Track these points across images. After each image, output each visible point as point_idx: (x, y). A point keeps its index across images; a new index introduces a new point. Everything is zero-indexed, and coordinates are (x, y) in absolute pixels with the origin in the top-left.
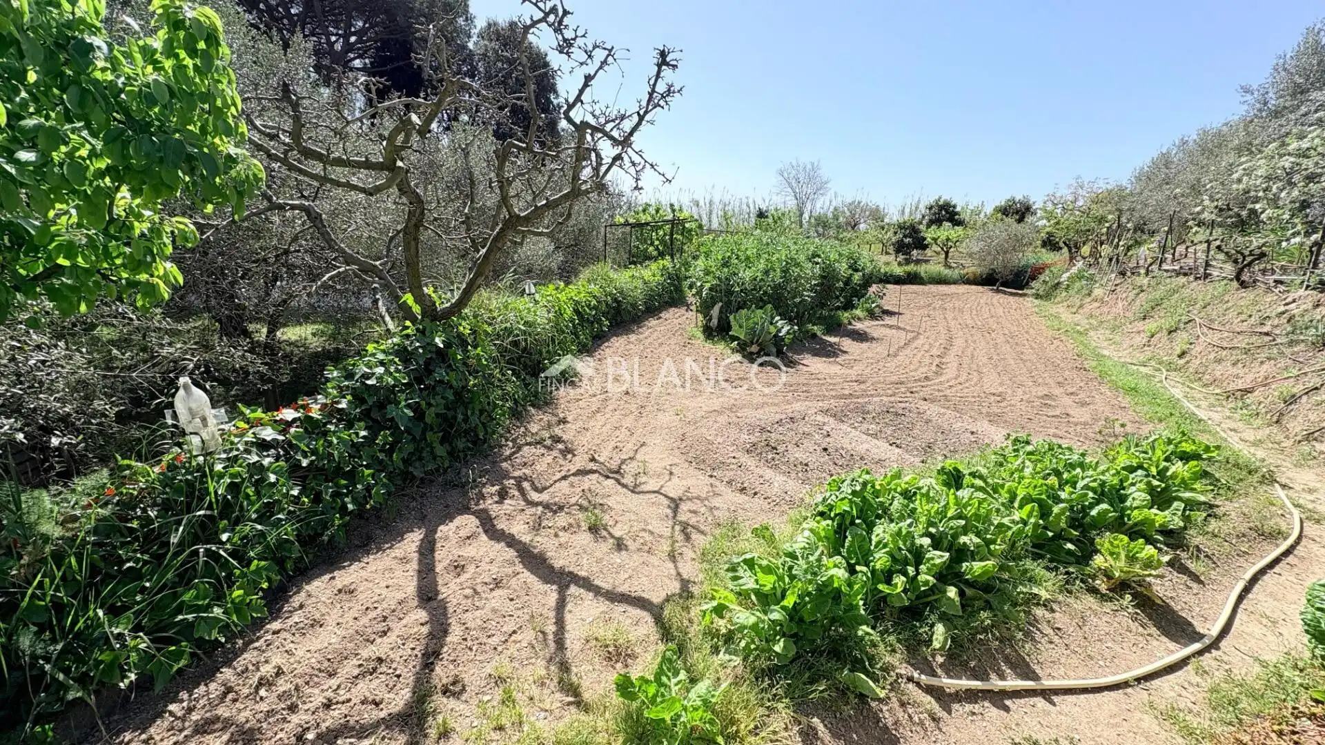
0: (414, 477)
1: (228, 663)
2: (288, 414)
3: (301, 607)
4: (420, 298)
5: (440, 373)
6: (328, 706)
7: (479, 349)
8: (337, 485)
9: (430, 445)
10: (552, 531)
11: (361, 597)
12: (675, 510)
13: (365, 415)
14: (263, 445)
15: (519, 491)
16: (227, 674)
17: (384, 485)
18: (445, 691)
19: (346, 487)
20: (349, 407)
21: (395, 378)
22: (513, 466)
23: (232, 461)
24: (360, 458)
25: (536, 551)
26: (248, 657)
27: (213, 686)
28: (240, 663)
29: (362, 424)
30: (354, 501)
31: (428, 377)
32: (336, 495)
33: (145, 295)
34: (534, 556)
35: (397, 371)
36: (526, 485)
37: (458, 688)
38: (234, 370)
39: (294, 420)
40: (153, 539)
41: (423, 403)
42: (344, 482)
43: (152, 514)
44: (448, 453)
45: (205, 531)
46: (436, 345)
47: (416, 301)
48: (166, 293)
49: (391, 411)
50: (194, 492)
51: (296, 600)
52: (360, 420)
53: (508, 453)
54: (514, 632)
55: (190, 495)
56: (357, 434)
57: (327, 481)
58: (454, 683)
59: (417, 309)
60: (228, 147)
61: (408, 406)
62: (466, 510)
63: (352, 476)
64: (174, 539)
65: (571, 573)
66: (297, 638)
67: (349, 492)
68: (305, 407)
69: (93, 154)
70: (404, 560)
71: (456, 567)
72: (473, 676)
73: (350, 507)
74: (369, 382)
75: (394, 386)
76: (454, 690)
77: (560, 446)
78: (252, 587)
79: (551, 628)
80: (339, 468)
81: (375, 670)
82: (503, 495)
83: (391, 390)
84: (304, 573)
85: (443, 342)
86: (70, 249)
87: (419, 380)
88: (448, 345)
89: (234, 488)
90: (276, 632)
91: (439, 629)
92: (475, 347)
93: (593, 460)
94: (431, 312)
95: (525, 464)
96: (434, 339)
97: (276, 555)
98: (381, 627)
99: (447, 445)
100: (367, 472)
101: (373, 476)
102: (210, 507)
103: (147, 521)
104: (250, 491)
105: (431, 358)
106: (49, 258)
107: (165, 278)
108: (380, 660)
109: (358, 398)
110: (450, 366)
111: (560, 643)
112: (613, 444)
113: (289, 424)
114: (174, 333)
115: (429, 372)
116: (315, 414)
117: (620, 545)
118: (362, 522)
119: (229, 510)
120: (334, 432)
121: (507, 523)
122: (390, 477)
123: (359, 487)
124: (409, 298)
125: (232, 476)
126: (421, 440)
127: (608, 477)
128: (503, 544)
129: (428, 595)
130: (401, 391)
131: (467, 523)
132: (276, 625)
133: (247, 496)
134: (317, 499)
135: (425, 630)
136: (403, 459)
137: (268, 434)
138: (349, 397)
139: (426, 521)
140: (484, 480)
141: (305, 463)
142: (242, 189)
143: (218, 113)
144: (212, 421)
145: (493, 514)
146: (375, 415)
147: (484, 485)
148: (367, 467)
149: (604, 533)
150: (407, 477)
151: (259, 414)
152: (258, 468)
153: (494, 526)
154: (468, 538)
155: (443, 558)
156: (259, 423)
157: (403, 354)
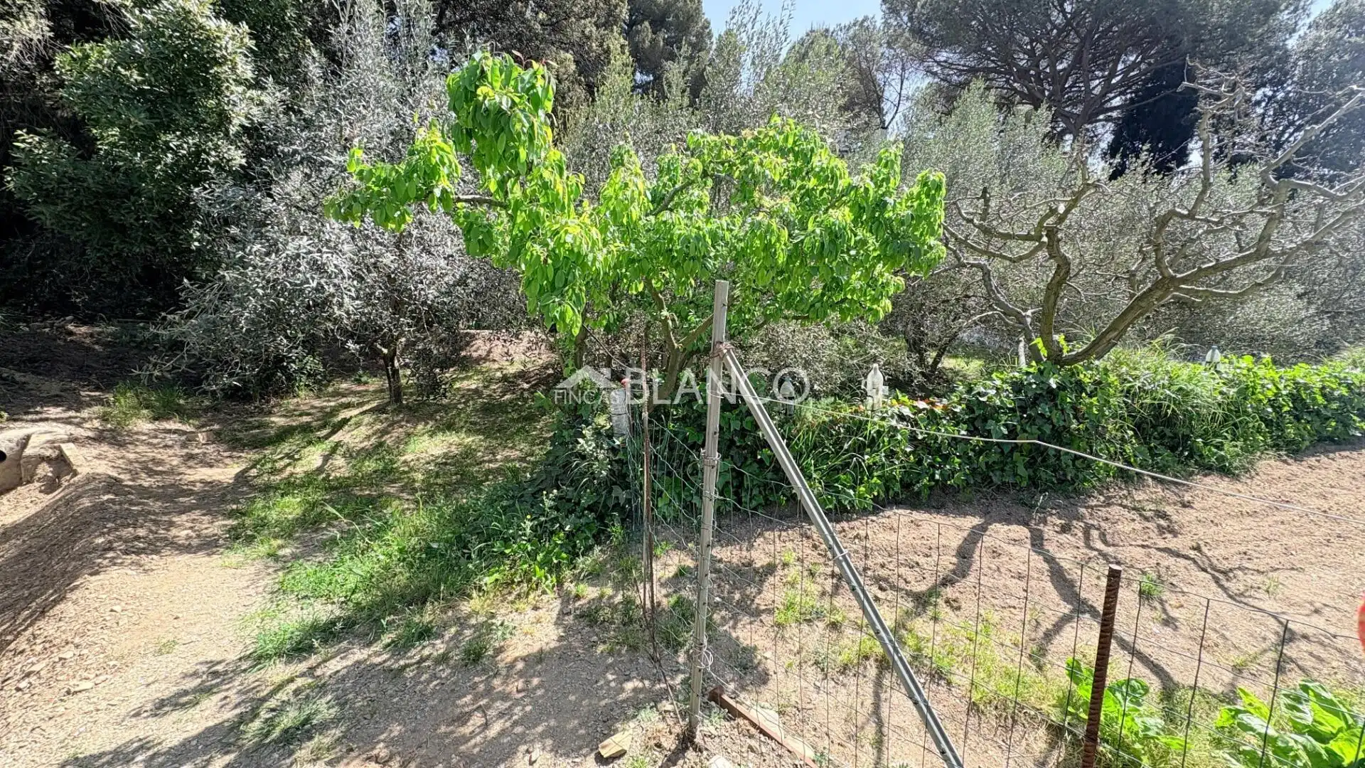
0: (992, 481)
1: (848, 521)
2: (922, 405)
3: (889, 517)
4: (1048, 343)
5: (1043, 408)
6: (883, 566)
7: (1095, 399)
8: (934, 459)
9: (1014, 463)
10: (1096, 574)
11: (922, 531)
12: (1283, 642)
13: (971, 422)
14: (902, 418)
15: (1084, 534)
16: (845, 524)
17: (965, 475)
18: (947, 602)
19: (939, 463)
20: (961, 413)
21: (1002, 401)
22: (1091, 515)
23: (883, 419)
24: (956, 449)
25: (1068, 577)
26: (857, 523)
27: (838, 526)
28: (853, 524)
29: (965, 426)
30: (941, 475)
31: (1031, 409)
32: (931, 465)
33: (874, 315)
34: (1065, 580)
35: (1007, 397)
36: (1095, 533)
37: (955, 605)
38: (903, 373)
39: (924, 409)
40: (838, 443)
41: (1019, 427)
42: (939, 460)
43: (842, 430)
44: (1029, 476)
45: (860, 448)
46: (1050, 387)
47: (1045, 345)
48: (882, 315)
49: (991, 425)
50: (861, 426)
51: (888, 513)
52: (964, 423)
53: (1094, 503)
54: (1014, 607)
55: (859, 429)
56: (959, 431)
57: (929, 454)
58: (954, 601)
59: (1044, 352)
60: (932, 241)
61: (1006, 426)
62: (1026, 524)
63: (946, 458)
64: (846, 446)
65: (1092, 606)
66: (881, 530)
67: (940, 468)
68: (933, 404)
69: (875, 250)
70: (959, 528)
71: (994, 552)
72: (968, 606)
73: (937, 477)
74: (981, 399)
75: (1000, 408)
76: (954, 605)
77: (1162, 522)
78: (870, 490)
79: (1047, 625)
80: (939, 449)
81: (913, 567)
82: (1065, 529)
83: (996, 409)
84: (897, 502)
85: (1057, 383)
86: (853, 291)
87: (1023, 409)
88: (1061, 387)
89: (879, 432)
90: (873, 521)
91: (961, 571)
92: (1090, 396)
93: (1197, 549)
94: (1057, 359)
95: (1107, 519)
96: (1049, 378)
97: (887, 481)
98: (926, 551)
99: (1031, 471)
100: (957, 460)
101: (960, 464)
102: (865, 438)
103: (839, 433)
104: (886, 439)
105: (1040, 394)
106: (845, 295)
107: (884, 308)
108: (917, 563)
109: (970, 409)
110: (1056, 405)
111: (1048, 636)
112: (1243, 549)
113: (920, 411)
114: (879, 342)
115: (1035, 404)
116: (938, 410)
117: (1168, 622)
118: (943, 494)
119: (873, 443)
120: (944, 425)
121: (1056, 549)
122: (973, 471)
123: (948, 467)
124: (1038, 342)
125: (880, 426)
126: (1008, 457)
127: (1204, 570)
128: (1041, 557)
129: (964, 554)
130: (1005, 413)
131: (1021, 532)
132: (874, 518)
133: (884, 442)
134: (920, 462)
135: (951, 567)
136: (987, 463)
137: (906, 411)
138: (964, 406)
139: (988, 516)
140: (1054, 511)
141: (920, 437)
142: (931, 264)
143: (931, 225)
144: (881, 393)
145: (1046, 536)
146: (978, 424)
147: (1051, 515)
148: (958, 457)
149: (1156, 604)
150: (987, 480)
151: (906, 399)
152: (895, 429)
153: (1042, 545)
154: (1015, 540)
155: (987, 541)
156: (903, 403)
157: (1018, 387)
